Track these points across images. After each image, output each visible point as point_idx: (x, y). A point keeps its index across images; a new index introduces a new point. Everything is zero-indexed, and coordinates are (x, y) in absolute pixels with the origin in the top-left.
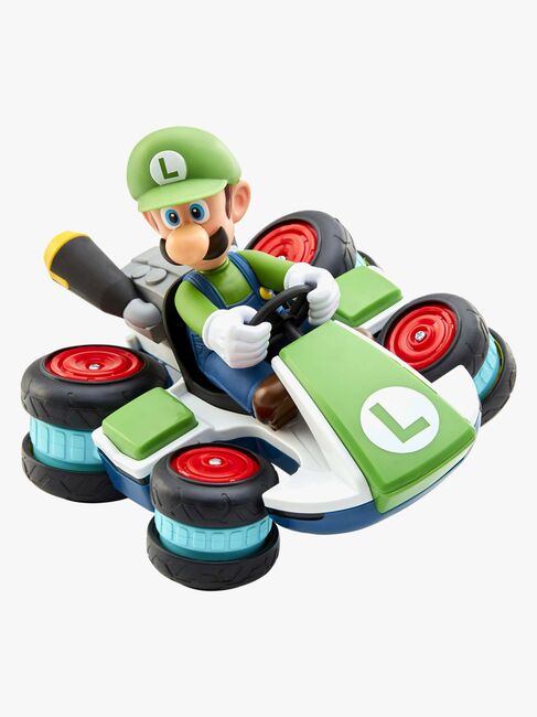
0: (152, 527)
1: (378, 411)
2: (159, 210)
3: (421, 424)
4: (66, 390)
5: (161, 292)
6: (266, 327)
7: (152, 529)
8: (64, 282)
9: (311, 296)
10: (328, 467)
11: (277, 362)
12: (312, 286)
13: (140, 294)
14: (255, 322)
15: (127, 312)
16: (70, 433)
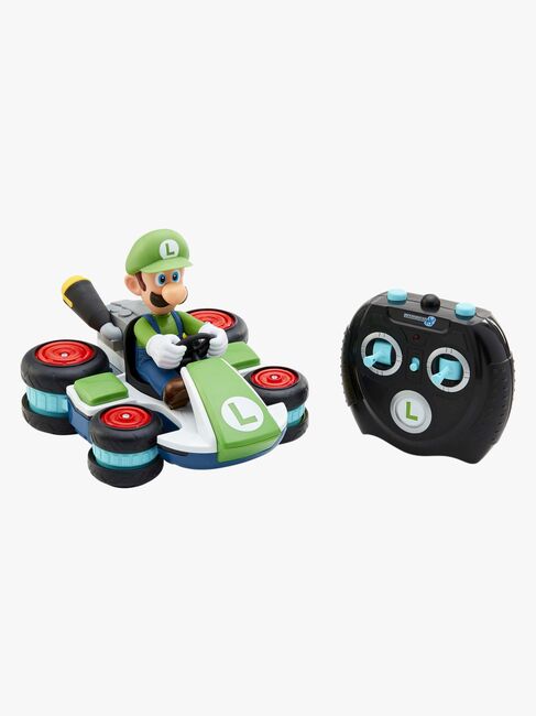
0: (91, 453)
1: (232, 406)
2: (155, 274)
3: (254, 419)
4: (51, 371)
5: (127, 322)
6: (184, 348)
7: (91, 454)
8: (70, 303)
9: (212, 341)
10: (197, 431)
11: (183, 370)
12: (214, 337)
13: (113, 320)
14: (179, 344)
15: (103, 329)
16: (48, 395)
